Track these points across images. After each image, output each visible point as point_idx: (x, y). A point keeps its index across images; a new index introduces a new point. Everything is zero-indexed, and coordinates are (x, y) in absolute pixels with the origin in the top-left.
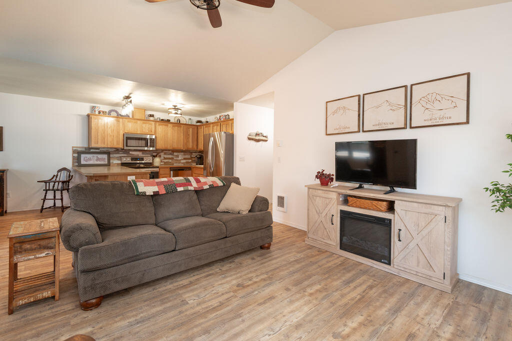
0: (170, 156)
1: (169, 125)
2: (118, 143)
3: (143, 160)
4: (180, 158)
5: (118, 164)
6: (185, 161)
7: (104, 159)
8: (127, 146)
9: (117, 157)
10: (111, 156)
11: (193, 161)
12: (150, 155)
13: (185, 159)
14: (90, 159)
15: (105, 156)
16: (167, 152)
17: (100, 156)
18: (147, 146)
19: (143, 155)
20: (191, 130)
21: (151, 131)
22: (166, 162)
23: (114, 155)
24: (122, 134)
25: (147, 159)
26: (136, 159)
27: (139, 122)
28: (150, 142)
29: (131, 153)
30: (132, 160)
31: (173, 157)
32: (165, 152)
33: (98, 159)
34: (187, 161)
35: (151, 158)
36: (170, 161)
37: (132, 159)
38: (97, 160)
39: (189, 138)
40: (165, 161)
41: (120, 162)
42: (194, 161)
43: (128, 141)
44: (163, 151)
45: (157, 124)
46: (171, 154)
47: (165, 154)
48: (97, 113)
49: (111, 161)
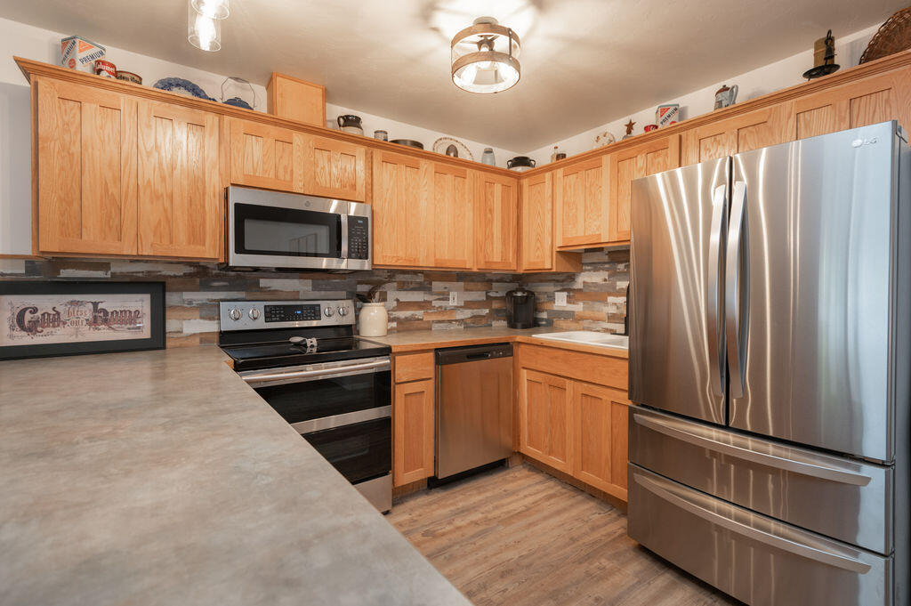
0: (418, 296)
1: (425, 165)
2: (196, 236)
3: (317, 316)
4: (452, 303)
5: (204, 338)
6: (467, 314)
7: (131, 318)
8: (240, 249)
9: (201, 307)
10: (172, 299)
11: (496, 314)
12: (344, 294)
13: (468, 305)
14: (55, 319)
15: (140, 303)
16: (408, 277)
17: (111, 302)
18: (335, 252)
19: (317, 294)
20: (498, 188)
21: (354, 187)
22: (406, 319)
23: (187, 296)
24: (219, 189)
25: (334, 313)
26: (288, 313)
27: (298, 138)
28: (350, 237)
29: (263, 283)
30: (268, 318)
31: (428, 297)
32: (400, 277)
33: (101, 318)
34: (477, 312)
35: (348, 305)
36: (419, 314)
37: (270, 314)
38: (94, 323)
39: (491, 221)
40: (402, 314)
41: (211, 327)
42: (497, 311)
43: (250, 226)
44: (392, 273)
45: (378, 154)
46: (421, 287)
47: (403, 287)
48: (83, 68)
49: (172, 325)
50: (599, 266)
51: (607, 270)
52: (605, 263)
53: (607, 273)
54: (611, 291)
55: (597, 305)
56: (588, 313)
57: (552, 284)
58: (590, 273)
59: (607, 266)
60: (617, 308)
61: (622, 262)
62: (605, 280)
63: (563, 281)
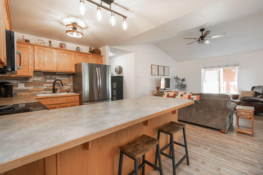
50: (39, 76)
51: (43, 77)
52: (42, 75)
53: (43, 78)
54: (45, 82)
55: (39, 87)
56: (35, 89)
57: (16, 80)
58: (35, 78)
59: (43, 76)
60: (47, 87)
61: (48, 75)
62: (42, 80)
63: (22, 80)
